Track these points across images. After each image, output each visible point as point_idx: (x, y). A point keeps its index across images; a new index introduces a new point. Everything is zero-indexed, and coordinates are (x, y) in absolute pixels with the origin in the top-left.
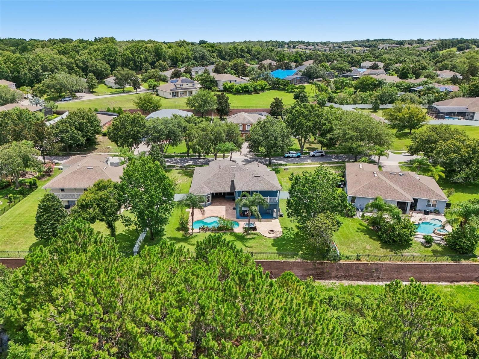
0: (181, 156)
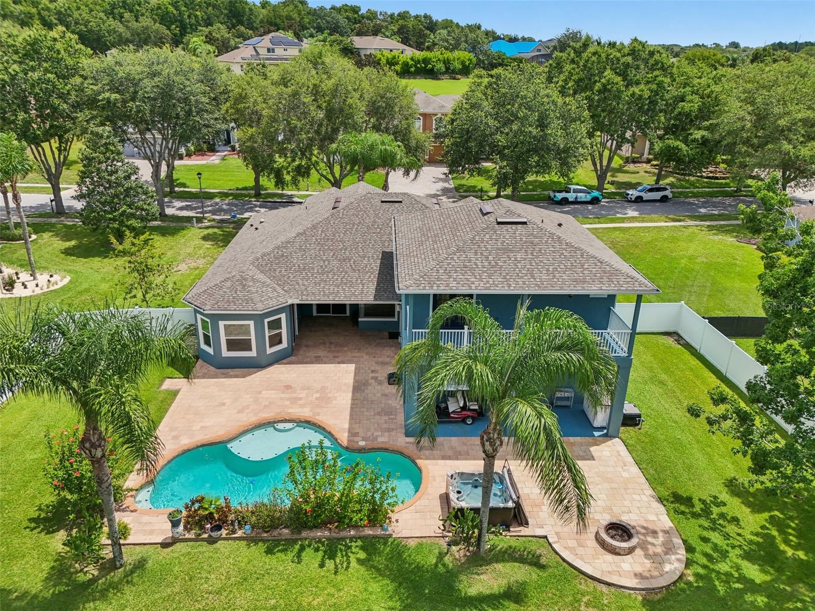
0: (236, 196)
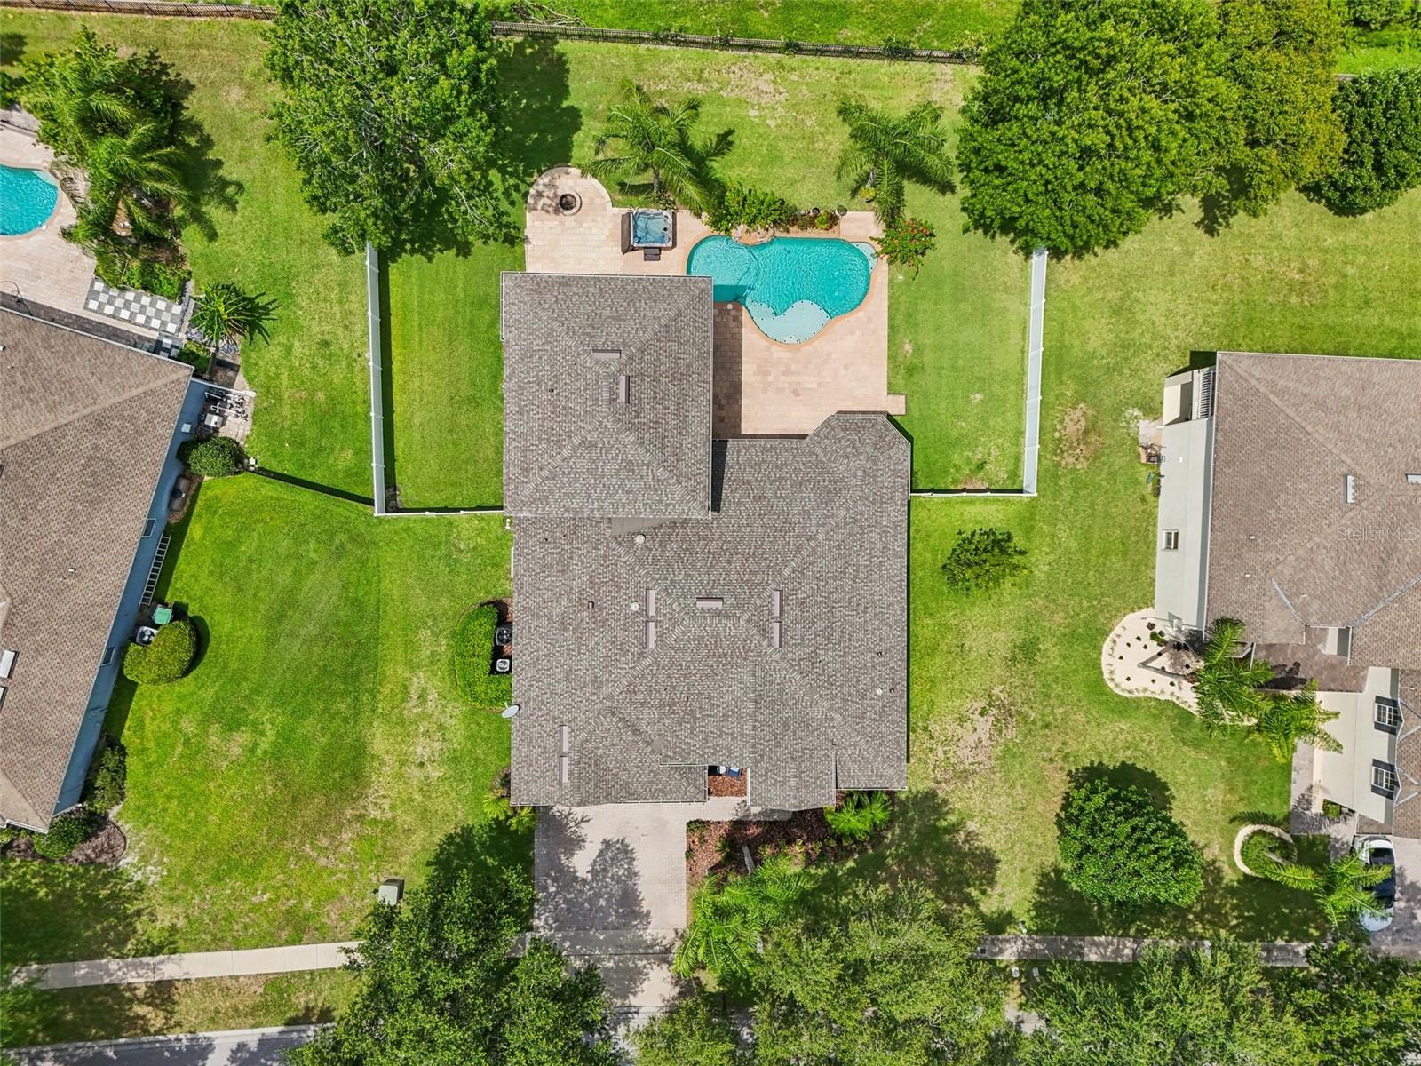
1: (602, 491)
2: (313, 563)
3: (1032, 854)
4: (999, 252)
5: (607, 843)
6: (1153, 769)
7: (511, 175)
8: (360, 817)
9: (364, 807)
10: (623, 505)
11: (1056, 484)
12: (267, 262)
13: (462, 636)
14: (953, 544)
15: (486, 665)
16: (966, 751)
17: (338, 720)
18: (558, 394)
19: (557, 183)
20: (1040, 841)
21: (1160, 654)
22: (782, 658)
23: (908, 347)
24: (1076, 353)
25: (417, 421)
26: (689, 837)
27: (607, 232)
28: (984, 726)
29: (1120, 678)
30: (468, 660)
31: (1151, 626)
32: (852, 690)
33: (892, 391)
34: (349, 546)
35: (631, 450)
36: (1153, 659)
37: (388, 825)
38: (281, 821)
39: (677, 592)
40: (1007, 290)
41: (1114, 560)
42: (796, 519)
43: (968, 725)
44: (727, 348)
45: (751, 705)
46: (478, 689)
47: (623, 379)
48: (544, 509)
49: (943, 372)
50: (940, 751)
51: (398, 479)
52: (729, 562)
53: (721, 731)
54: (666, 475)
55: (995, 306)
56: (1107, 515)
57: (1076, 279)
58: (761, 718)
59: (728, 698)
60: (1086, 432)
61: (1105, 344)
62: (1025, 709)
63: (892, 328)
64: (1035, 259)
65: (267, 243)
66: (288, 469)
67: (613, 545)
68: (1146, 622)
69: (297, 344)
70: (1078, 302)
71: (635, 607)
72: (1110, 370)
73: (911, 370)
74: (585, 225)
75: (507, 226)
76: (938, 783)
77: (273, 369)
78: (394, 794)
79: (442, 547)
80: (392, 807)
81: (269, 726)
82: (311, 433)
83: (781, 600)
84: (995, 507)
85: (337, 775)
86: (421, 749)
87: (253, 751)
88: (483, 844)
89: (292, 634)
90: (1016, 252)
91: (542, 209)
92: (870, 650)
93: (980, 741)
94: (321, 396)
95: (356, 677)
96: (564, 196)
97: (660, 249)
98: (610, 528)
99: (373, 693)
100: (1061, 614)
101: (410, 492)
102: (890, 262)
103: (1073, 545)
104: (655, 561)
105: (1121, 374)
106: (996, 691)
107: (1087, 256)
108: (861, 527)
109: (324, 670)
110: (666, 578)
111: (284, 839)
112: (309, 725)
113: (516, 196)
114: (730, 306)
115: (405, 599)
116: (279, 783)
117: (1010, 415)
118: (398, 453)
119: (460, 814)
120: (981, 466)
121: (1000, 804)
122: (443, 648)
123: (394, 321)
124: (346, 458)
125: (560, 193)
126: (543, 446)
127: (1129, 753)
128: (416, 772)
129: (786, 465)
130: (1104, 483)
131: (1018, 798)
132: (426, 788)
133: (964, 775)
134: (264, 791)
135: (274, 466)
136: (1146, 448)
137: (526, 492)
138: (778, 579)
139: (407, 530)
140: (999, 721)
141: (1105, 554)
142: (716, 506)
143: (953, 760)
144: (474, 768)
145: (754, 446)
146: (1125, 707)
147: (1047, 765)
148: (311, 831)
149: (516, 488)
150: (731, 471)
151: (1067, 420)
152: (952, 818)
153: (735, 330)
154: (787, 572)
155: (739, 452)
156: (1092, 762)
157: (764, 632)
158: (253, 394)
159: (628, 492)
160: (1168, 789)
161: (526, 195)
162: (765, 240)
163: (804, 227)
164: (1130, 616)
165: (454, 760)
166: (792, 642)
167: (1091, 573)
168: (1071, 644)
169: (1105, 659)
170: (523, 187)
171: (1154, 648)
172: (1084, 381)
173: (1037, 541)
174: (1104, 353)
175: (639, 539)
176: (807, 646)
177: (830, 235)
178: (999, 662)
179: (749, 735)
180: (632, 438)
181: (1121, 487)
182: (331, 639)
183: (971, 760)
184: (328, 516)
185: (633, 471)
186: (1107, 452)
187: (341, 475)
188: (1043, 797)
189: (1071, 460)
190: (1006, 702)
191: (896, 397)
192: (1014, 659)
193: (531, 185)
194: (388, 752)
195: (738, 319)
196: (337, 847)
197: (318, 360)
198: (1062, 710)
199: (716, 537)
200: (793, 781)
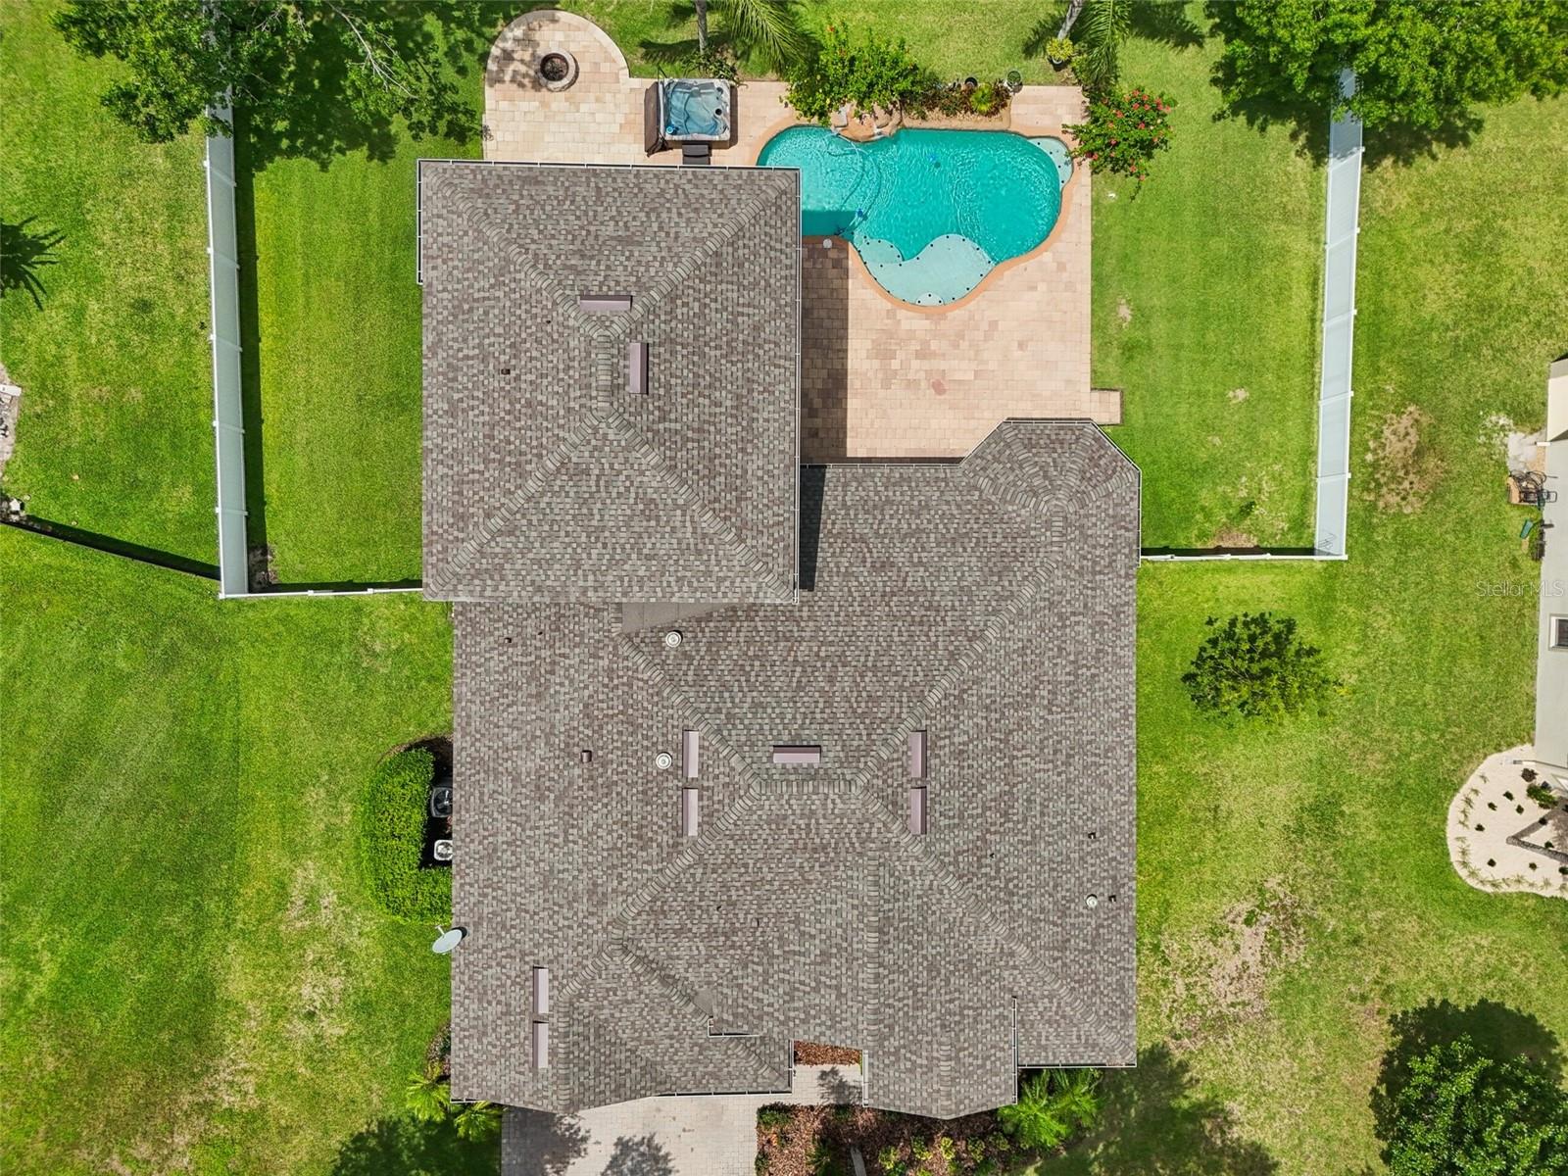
1: (600, 558)
2: (121, 680)
3: (1334, 1154)
4: (1273, 155)
5: (624, 1146)
6: (1531, 1010)
7: (460, 24)
8: (205, 1108)
9: (212, 1090)
10: (641, 580)
11: (1369, 539)
12: (42, 167)
13: (374, 802)
14: (1201, 639)
15: (414, 853)
16: (1222, 985)
17: (167, 944)
18: (517, 378)
19: (537, 36)
20: (1345, 1134)
21: (1543, 822)
22: (927, 853)
23: (1125, 312)
24: (1403, 320)
25: (301, 436)
26: (760, 1133)
27: (620, 118)
28: (1251, 942)
29: (1478, 862)
30: (383, 843)
31: (1528, 775)
32: (1048, 903)
33: (1099, 385)
34: (186, 648)
35: (652, 481)
36: (1531, 829)
37: (253, 1120)
38: (69, 1116)
39: (738, 735)
40: (1287, 217)
41: (1468, 667)
42: (947, 602)
43: (1225, 940)
44: (823, 314)
45: (872, 937)
46: (398, 893)
47: (635, 348)
48: (496, 589)
49: (1183, 353)
50: (1179, 986)
51: (271, 534)
52: (831, 680)
53: (818, 982)
54: (718, 525)
55: (1269, 243)
56: (1455, 591)
57: (1401, 200)
58: (889, 959)
59: (830, 922)
60: (1419, 453)
61: (1450, 306)
62: (1320, 912)
63: (1098, 280)
64: (1334, 166)
65: (41, 136)
66: (80, 518)
67: (625, 649)
68: (1520, 769)
69: (94, 306)
70: (1405, 236)
71: (663, 762)
72: (1459, 350)
73: (1130, 350)
74: (584, 108)
75: (453, 109)
76: (1177, 1037)
77: (52, 349)
78: (262, 1066)
79: (345, 649)
80: (260, 1089)
81: (46, 956)
82: (119, 458)
83: (925, 748)
84: (1268, 578)
85: (165, 1036)
86: (309, 991)
87: (19, 998)
88: (414, 1149)
89: (84, 801)
90: (1299, 154)
91: (513, 81)
92: (1075, 830)
93: (1245, 966)
94: (135, 394)
95: (197, 869)
96: (548, 59)
97: (710, 145)
98: (619, 620)
99: (228, 895)
100: (1378, 756)
101: (290, 556)
102: (1095, 171)
103: (1399, 639)
104: (700, 680)
105: (1477, 356)
106: (1272, 884)
107: (1419, 160)
108: (1061, 616)
109: (141, 861)
110: (718, 711)
111: (75, 1146)
112: (116, 952)
113: (468, 59)
114: (827, 243)
115: (282, 738)
116: (66, 1051)
117: (1293, 426)
118: (270, 490)
119: (375, 1100)
120: (1247, 509)
121: (1278, 1071)
122: (347, 818)
123: (262, 269)
124: (180, 499)
125: (542, 52)
126: (492, 472)
127: (1491, 984)
128: (302, 1029)
129: (927, 507)
130: (1450, 538)
131: (1309, 1062)
132: (319, 1054)
133: (1220, 1025)
134: (39, 1063)
135: (55, 514)
136: (1518, 480)
137: (463, 558)
138: (918, 711)
139: (285, 620)
140: (1276, 933)
141: (1452, 655)
142: (807, 580)
143: (1202, 1000)
144: (399, 1022)
145: (873, 476)
146: (1485, 907)
147: (1357, 1006)
148: (119, 1131)
149: (445, 550)
150: (832, 519)
151: (1387, 433)
152: (1198, 1095)
153: (837, 283)
154: (934, 697)
155: (846, 485)
156: (1431, 1001)
157: (894, 806)
158: (16, 391)
159: (649, 558)
160: (1556, 1044)
161: (484, 57)
162: (886, 130)
163: (950, 111)
164: (1494, 757)
165: (365, 1008)
166: (944, 822)
167: (1428, 687)
168: (1394, 805)
169: (1452, 830)
170: (479, 45)
171: (1534, 811)
172: (1415, 369)
173: (1338, 635)
174: (1449, 321)
175: (672, 640)
176: (970, 829)
177: (994, 123)
178: (1276, 835)
179: (868, 991)
180: (653, 459)
181: (1478, 543)
182: (154, 806)
183: (1231, 999)
184: (149, 596)
185: (658, 518)
186: (1454, 485)
187: (171, 527)
188: (1351, 1060)
189: (1394, 499)
190: (1288, 902)
191: (1106, 394)
192: (1300, 830)
193: (492, 41)
194: (252, 996)
195: (841, 266)
196: (166, 1158)
197: (128, 333)
198: (1379, 914)
199: (807, 634)
200: (945, 1067)
